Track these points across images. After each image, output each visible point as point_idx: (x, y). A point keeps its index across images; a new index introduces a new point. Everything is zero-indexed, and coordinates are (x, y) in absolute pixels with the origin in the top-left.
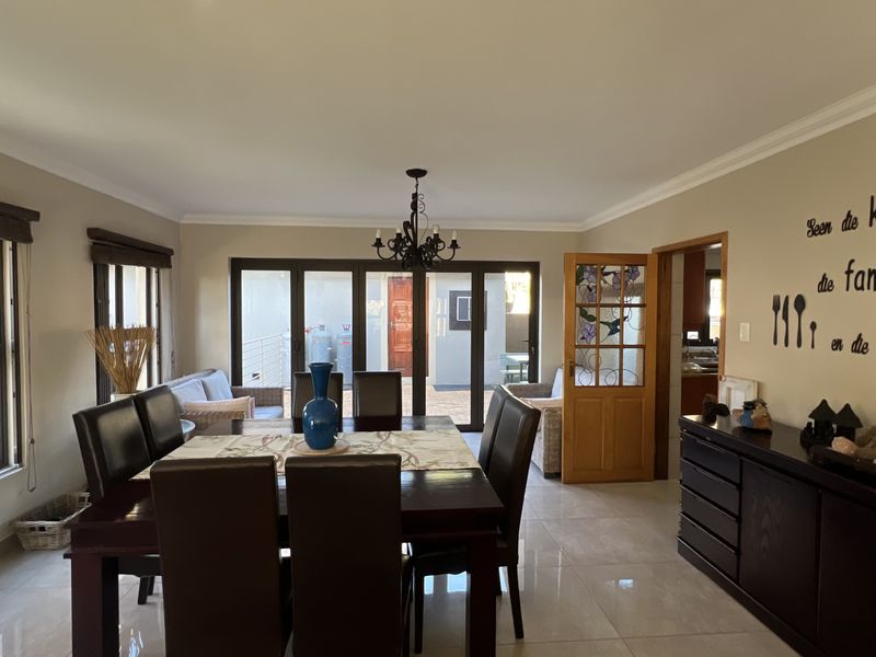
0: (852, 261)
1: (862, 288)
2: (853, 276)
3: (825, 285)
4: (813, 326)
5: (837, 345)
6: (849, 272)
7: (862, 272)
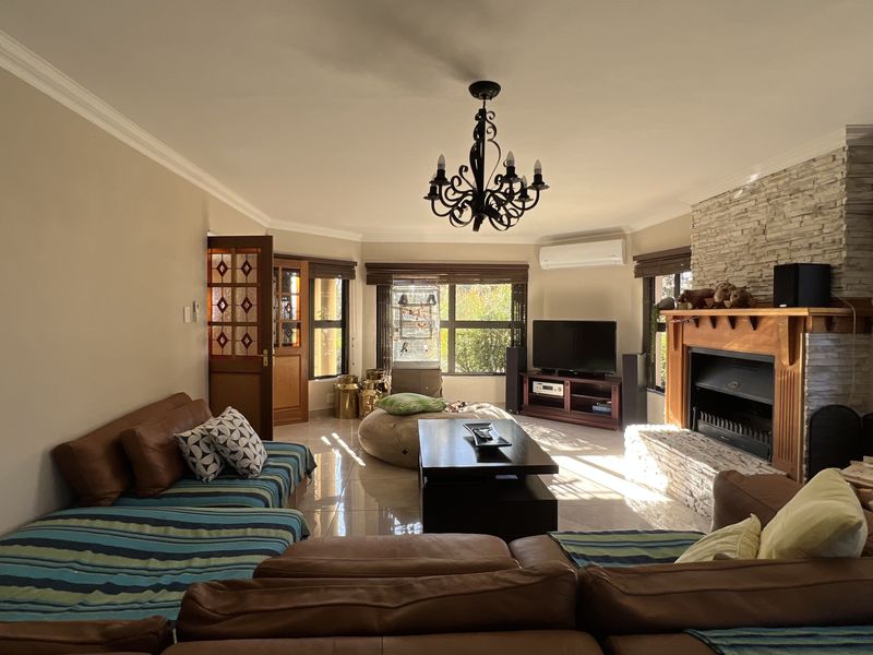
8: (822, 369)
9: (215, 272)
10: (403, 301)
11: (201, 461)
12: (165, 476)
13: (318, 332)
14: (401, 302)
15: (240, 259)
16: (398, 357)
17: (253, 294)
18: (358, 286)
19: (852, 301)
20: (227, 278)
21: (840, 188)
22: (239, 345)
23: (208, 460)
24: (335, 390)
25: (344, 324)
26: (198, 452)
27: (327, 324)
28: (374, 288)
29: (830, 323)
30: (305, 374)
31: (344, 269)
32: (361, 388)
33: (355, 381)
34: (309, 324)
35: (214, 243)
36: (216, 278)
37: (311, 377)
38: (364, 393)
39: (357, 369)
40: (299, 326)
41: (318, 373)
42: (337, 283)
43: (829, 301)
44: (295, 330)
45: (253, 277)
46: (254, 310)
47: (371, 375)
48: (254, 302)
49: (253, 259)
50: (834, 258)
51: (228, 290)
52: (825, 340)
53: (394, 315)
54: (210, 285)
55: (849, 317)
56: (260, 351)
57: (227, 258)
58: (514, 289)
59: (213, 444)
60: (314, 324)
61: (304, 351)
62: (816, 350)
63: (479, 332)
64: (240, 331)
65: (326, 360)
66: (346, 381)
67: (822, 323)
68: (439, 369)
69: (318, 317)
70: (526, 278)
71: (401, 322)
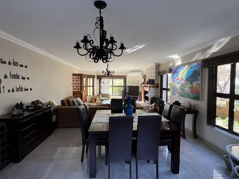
0: (11, 72)
1: (13, 78)
2: (11, 75)
3: (6, 77)
4: (4, 87)
5: (9, 91)
6: (10, 74)
7: (12, 75)
8: (152, 92)
9: (74, 79)
10: (103, 82)
11: (76, 103)
12: (72, 105)
13: (88, 88)
14: (103, 83)
15: (78, 77)
16: (102, 92)
17: (79, 82)
18: (95, 79)
19: (156, 84)
20: (76, 80)
21: (155, 70)
22: (77, 90)
23: (77, 103)
24: (92, 98)
25: (93, 86)
26: (75, 102)
27: (90, 86)
28: (98, 80)
29: (153, 87)
30: (86, 95)
31: (93, 77)
32: (96, 98)
33: (95, 96)
34: (87, 86)
35: (74, 75)
36: (74, 80)
37: (87, 96)
38: (97, 98)
39: (95, 94)
40: (85, 87)
41: (88, 95)
42: (92, 79)
43: (154, 84)
44: (84, 87)
45: (79, 80)
46: (80, 85)
47: (98, 95)
48: (80, 83)
49: (79, 77)
50: (154, 79)
51: (76, 82)
52: (153, 89)
53: (102, 85)
54: (73, 81)
55: (155, 86)
56: (81, 90)
57: (76, 77)
58: (124, 80)
59: (77, 101)
60: (88, 86)
61: (86, 91)
62: (151, 90)
63: (118, 88)
64: (78, 88)
65: (90, 93)
66: (94, 96)
67: (152, 87)
68: (109, 94)
69: (88, 85)
70: (126, 78)
71: (103, 86)
